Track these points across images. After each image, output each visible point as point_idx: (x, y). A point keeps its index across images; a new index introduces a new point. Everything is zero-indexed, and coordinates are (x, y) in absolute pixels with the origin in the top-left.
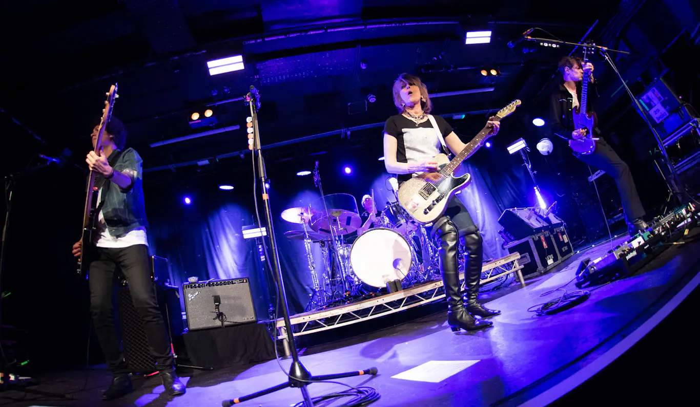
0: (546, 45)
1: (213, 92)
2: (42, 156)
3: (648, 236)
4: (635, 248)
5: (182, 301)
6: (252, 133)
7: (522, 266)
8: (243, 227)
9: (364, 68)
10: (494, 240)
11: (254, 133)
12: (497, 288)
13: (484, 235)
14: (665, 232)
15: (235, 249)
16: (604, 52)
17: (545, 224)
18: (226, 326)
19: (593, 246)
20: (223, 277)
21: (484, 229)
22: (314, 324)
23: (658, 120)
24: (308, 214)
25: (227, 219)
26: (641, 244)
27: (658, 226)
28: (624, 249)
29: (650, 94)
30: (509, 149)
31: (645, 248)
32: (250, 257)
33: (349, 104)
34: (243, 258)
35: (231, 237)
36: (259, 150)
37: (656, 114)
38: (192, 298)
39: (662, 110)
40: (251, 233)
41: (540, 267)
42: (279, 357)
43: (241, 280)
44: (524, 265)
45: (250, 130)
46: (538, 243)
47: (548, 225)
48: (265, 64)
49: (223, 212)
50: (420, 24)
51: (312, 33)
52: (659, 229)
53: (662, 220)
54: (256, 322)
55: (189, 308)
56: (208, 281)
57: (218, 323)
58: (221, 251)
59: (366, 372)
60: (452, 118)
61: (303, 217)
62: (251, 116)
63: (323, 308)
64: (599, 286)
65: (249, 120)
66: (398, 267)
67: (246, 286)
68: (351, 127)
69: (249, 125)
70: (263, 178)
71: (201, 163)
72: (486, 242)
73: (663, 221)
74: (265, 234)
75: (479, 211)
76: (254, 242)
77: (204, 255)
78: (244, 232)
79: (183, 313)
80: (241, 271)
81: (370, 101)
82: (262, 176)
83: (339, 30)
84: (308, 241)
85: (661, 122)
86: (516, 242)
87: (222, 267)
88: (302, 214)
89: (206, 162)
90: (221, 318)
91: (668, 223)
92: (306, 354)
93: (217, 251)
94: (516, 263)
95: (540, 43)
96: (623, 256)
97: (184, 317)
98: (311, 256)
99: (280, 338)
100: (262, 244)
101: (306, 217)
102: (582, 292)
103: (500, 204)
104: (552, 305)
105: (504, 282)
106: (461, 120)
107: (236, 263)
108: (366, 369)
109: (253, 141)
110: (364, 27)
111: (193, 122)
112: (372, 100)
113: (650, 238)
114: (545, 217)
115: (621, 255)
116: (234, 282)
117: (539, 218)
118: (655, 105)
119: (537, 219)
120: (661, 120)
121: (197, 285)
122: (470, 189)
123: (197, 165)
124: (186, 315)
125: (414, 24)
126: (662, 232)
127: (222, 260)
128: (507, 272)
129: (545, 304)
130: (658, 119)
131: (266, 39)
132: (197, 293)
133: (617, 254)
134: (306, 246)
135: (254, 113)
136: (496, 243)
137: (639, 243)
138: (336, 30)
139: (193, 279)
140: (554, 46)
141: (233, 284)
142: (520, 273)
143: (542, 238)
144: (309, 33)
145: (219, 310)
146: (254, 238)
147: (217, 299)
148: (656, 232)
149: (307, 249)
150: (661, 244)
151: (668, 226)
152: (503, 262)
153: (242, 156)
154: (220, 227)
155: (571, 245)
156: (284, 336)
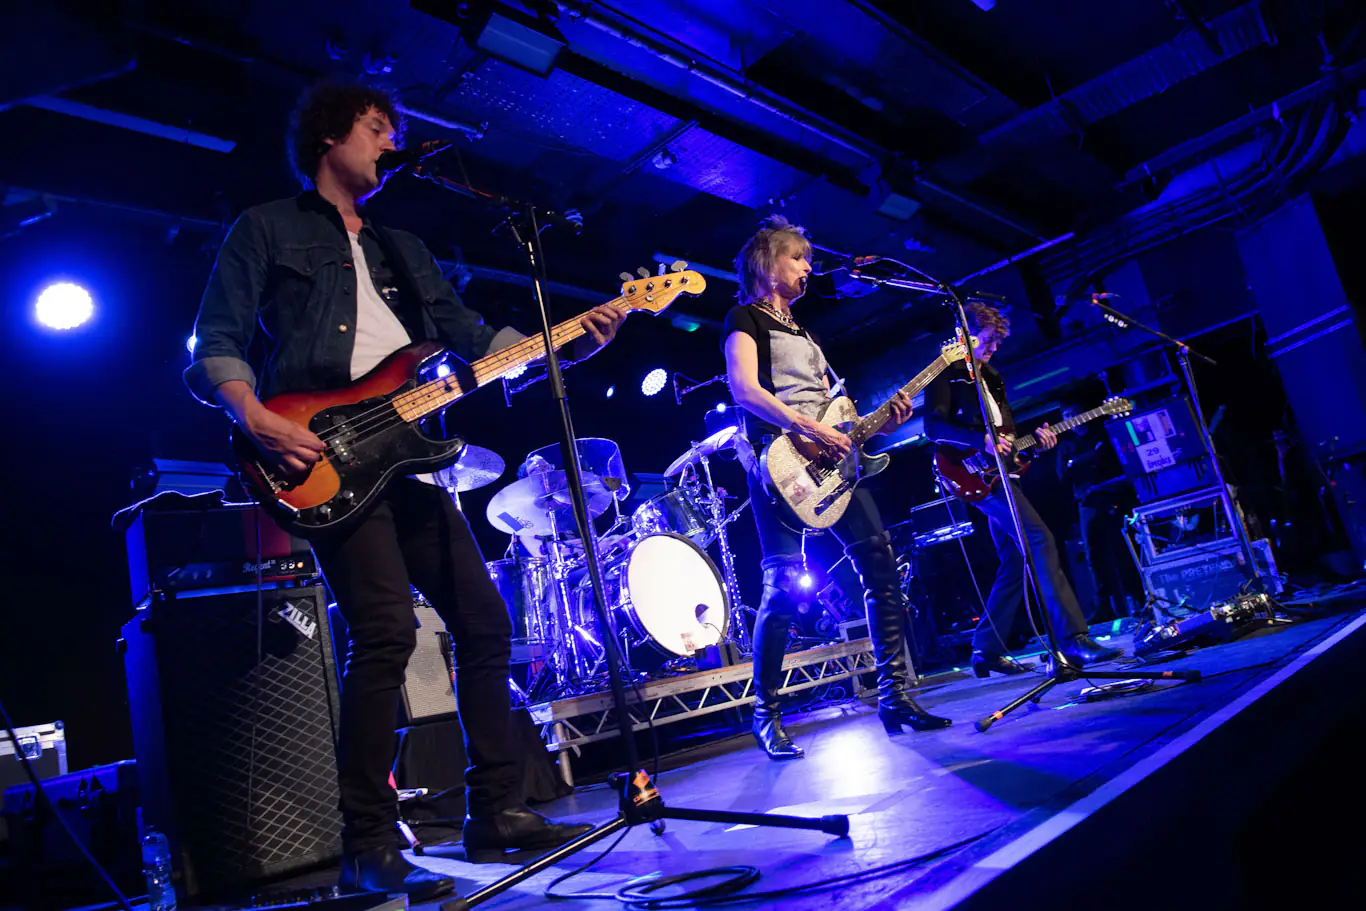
23: (1150, 467)
29: (1153, 418)
37: (1150, 455)
39: (1166, 452)
50: (822, 134)
85: (1153, 473)
95: (1105, 314)
99: (553, 747)
110: (744, 96)
118: (1155, 440)
120: (1155, 468)
125: (814, 130)
130: (1151, 464)
138: (705, 78)
156: (564, 741)
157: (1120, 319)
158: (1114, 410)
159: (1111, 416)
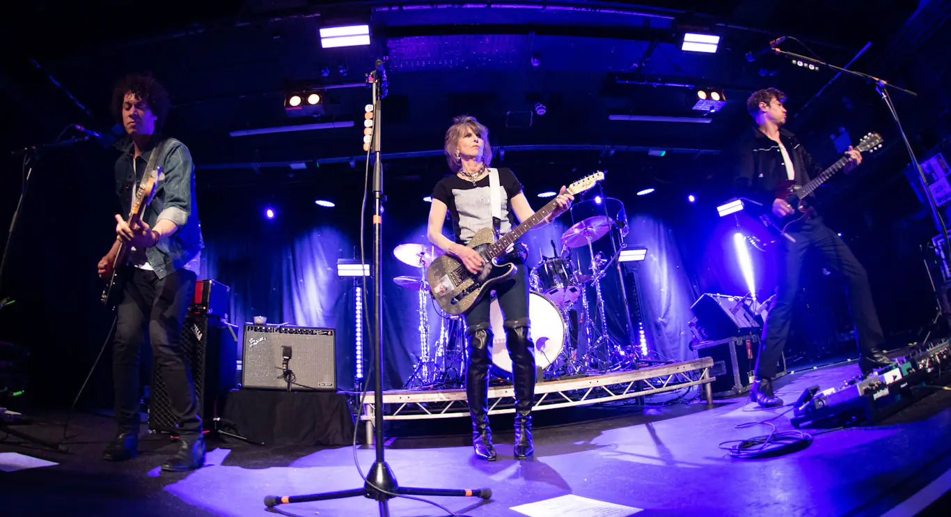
0: (800, 64)
1: (323, 71)
2: (79, 127)
3: (908, 370)
4: (887, 383)
5: (240, 346)
6: (371, 127)
7: (714, 378)
8: (339, 260)
9: (536, 65)
10: (678, 334)
11: (374, 127)
12: (672, 403)
13: (665, 325)
14: (932, 369)
15: (324, 287)
16: (882, 88)
17: (756, 325)
18: (293, 390)
19: (815, 368)
20: (301, 322)
21: (667, 316)
22: (412, 408)
23: (940, 202)
24: (431, 255)
25: (319, 246)
26: (896, 380)
27: (924, 357)
28: (873, 382)
29: (933, 162)
30: (719, 209)
31: (902, 386)
32: (343, 301)
33: (508, 113)
34: (333, 303)
35: (321, 272)
36: (378, 153)
37: (937, 192)
38: (255, 344)
39: (947, 188)
40: (349, 270)
41: (738, 385)
42: (357, 444)
43: (324, 331)
44: (717, 377)
45: (368, 123)
46: (741, 350)
47: (759, 326)
48: (399, 43)
49: (316, 236)
50: (621, 12)
51: (468, 6)
52: (925, 362)
53: (930, 349)
54: (336, 390)
55: (248, 357)
56: (279, 325)
57: (283, 384)
58: (305, 288)
59: (476, 493)
60: (647, 153)
61: (423, 259)
62: (371, 103)
63: (430, 388)
64: (824, 430)
65: (369, 108)
66: (542, 348)
67: (330, 340)
68: (507, 145)
69: (368, 115)
70: (377, 193)
71: (294, 166)
72: (667, 334)
73: (931, 351)
74: (368, 273)
75: (664, 290)
76: (351, 282)
77: (281, 288)
78: (340, 267)
79: (238, 362)
80: (327, 318)
81: (538, 112)
82: (377, 189)
83: (507, 6)
84: (425, 292)
85: (942, 206)
86: (711, 343)
87: (302, 310)
88: (423, 253)
89: (303, 165)
90: (288, 377)
91: (938, 355)
92: (394, 446)
93: (300, 287)
94: (706, 372)
95: (791, 60)
96: (870, 392)
97: (239, 367)
98: (425, 314)
99: (363, 418)
100: (361, 287)
101: (428, 259)
102: (801, 434)
103: (696, 285)
104: (754, 445)
105: (684, 395)
106: (659, 158)
107: (322, 307)
108: (476, 488)
109: (371, 137)
110: (541, 7)
111: (290, 109)
112: (541, 111)
113: (909, 373)
114: (756, 314)
115: (866, 391)
116: (314, 332)
117: (747, 315)
118: (938, 179)
119: (745, 315)
120: (943, 202)
121: (264, 328)
122: (657, 256)
123: (290, 167)
124: (242, 364)
125: (613, 12)
126: (929, 367)
127: (304, 300)
128: (692, 383)
129: (744, 441)
130: (939, 199)
131: (404, 8)
132: (261, 339)
133: (861, 388)
134: (421, 298)
135: (377, 99)
136: (680, 339)
137: (895, 377)
138: (503, 6)
139: (260, 319)
140: (812, 67)
141: (312, 334)
142: (708, 387)
143: (748, 344)
144: (465, 7)
145: (287, 367)
146: (352, 277)
147: (288, 352)
148: (921, 366)
149: (421, 302)
150: (924, 385)
151: (938, 360)
152: (689, 368)
153: (352, 163)
154: (309, 256)
155: (784, 362)
156: (370, 416)
157: (809, 63)
158: (869, 146)
159: (869, 151)
